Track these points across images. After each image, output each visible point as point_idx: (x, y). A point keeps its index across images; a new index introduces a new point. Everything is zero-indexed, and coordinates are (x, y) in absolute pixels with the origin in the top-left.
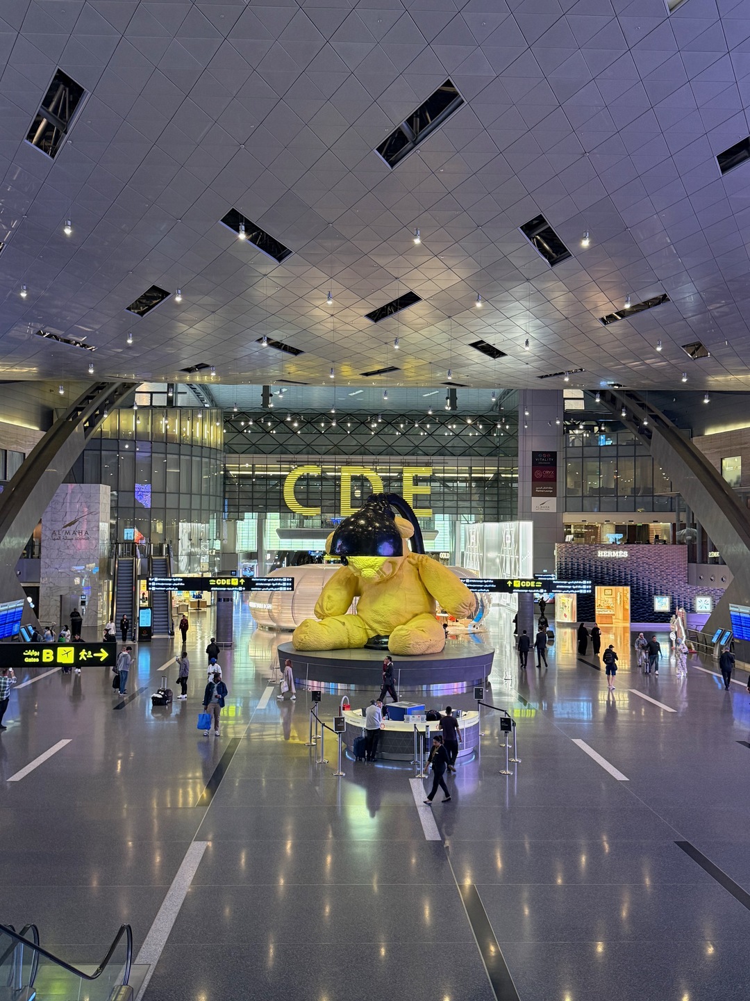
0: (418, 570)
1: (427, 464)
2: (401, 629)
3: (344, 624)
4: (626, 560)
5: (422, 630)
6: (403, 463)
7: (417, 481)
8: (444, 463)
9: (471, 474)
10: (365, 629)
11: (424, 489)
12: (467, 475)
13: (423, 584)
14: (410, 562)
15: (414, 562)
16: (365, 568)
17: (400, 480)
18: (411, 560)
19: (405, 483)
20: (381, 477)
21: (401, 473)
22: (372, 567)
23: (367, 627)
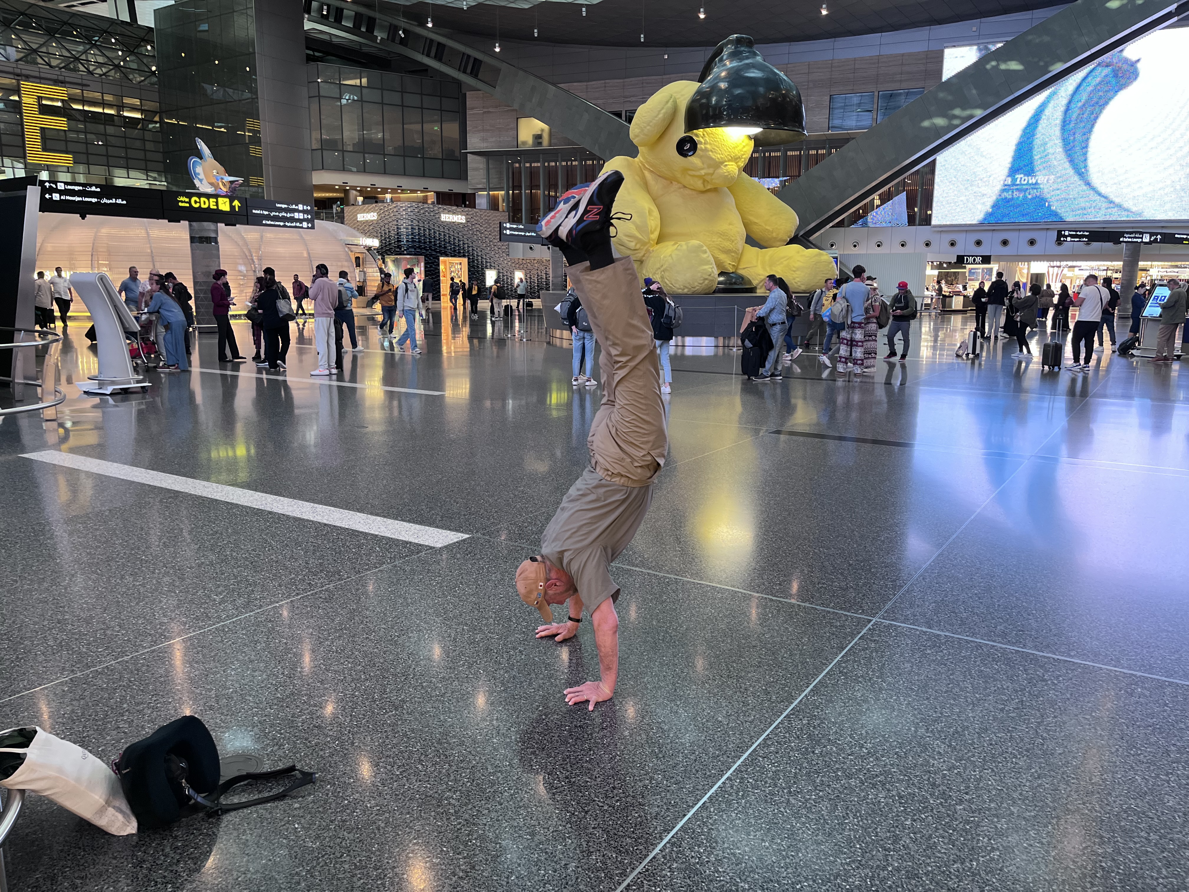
4: (464, 226)
9: (121, 108)
12: (113, 112)
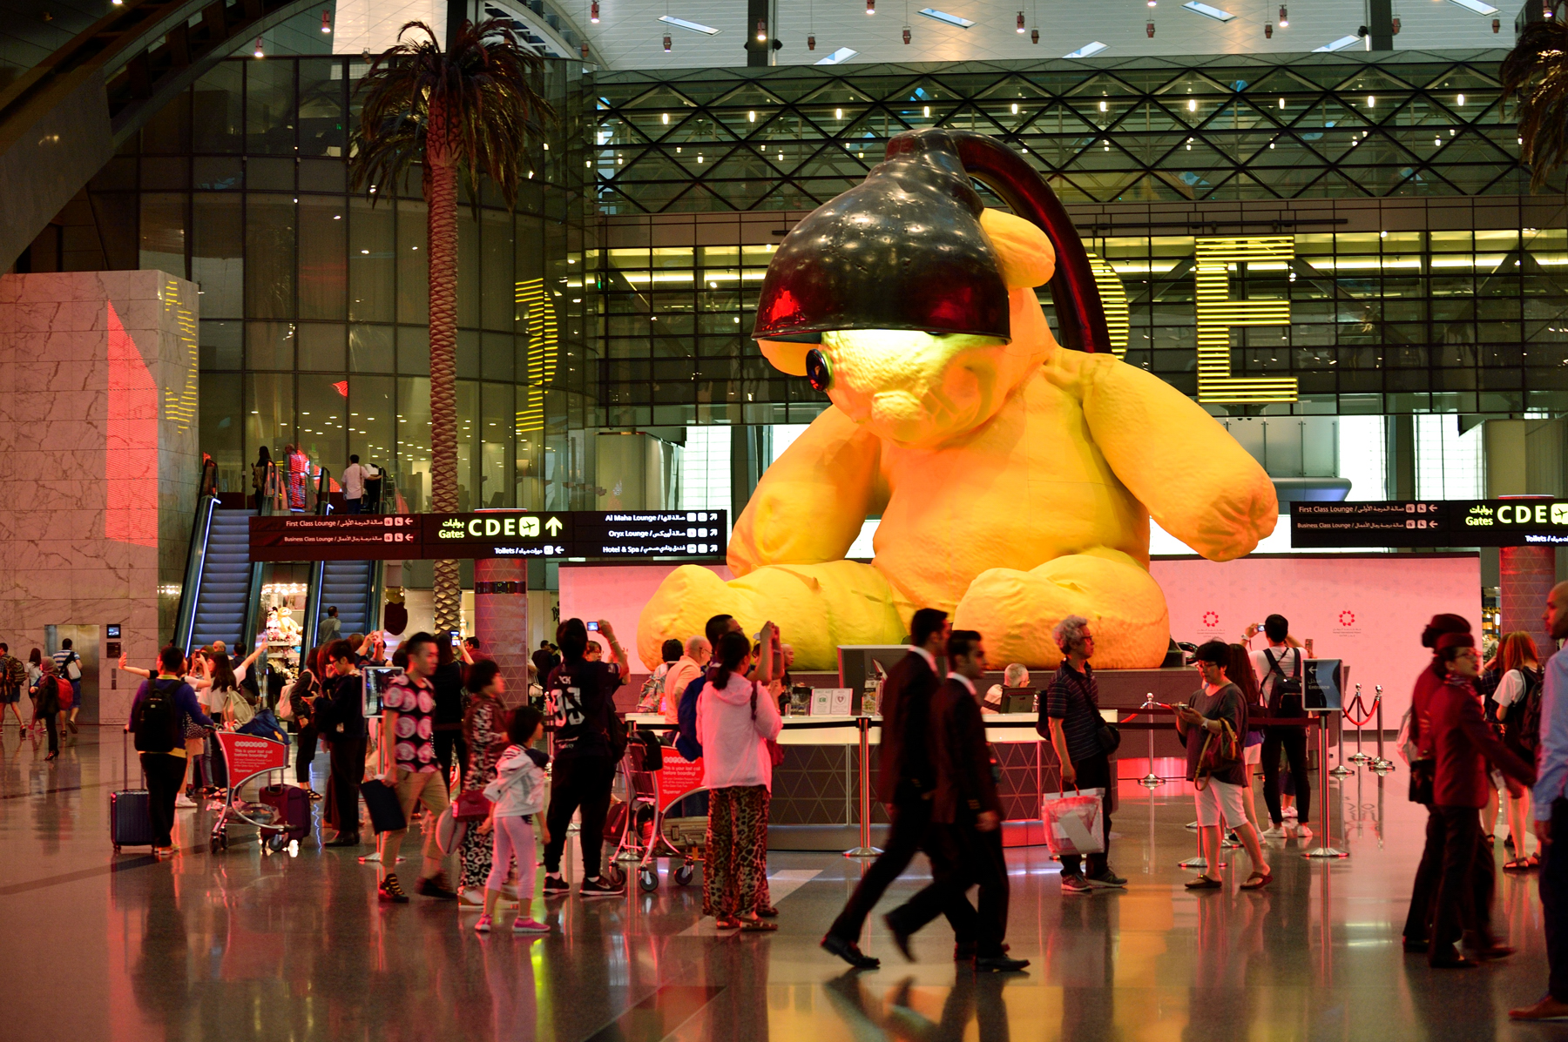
0: (1081, 404)
1: (1277, 227)
2: (994, 580)
3: (815, 585)
5: (1073, 587)
6: (1196, 225)
7: (1244, 284)
8: (1336, 224)
9: (1426, 254)
10: (894, 605)
11: (1271, 311)
12: (1415, 263)
13: (1098, 452)
14: (1052, 380)
15: (1069, 378)
16: (883, 389)
17: (1184, 283)
18: (1057, 370)
19: (1202, 294)
20: (1120, 275)
21: (1189, 258)
22: (903, 382)
23: (899, 598)
